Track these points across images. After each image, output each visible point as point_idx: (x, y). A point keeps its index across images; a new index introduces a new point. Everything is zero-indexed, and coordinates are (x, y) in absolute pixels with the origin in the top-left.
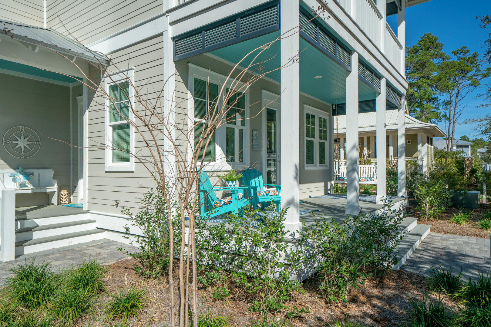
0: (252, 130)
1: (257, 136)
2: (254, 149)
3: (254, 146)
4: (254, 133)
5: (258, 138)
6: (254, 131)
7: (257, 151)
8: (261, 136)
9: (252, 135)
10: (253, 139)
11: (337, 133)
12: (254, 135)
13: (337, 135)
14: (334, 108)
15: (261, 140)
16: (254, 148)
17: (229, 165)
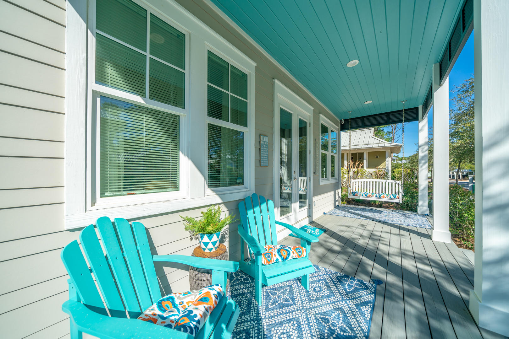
0: (259, 136)
1: (267, 144)
2: (262, 164)
3: (261, 160)
4: (262, 139)
5: (268, 148)
6: (262, 137)
7: (266, 166)
8: (273, 144)
9: (259, 144)
10: (260, 149)
11: (350, 149)
12: (262, 142)
13: (350, 150)
14: (342, 123)
15: (272, 150)
16: (262, 162)
17: (214, 193)
